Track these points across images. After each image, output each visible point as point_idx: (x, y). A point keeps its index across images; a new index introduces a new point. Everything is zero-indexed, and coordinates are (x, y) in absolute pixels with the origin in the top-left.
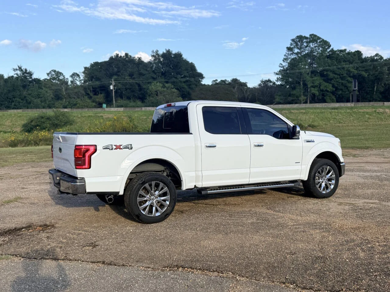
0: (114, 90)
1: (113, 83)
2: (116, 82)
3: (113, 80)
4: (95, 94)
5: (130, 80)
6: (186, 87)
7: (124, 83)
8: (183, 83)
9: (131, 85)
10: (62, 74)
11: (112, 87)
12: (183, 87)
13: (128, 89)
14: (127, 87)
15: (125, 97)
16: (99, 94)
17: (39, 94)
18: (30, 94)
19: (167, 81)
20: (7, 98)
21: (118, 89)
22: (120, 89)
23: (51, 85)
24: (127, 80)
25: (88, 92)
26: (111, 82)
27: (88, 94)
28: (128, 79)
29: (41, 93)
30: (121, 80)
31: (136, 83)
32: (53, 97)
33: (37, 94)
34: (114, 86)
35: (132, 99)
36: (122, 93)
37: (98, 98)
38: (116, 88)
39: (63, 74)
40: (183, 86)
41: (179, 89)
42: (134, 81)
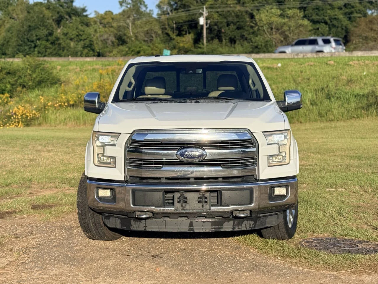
0: (207, 25)
1: (204, 13)
2: (210, 10)
3: (205, 7)
4: (180, 35)
5: (235, 5)
6: (341, 17)
7: (224, 13)
8: (336, 10)
9: (237, 16)
10: (142, 3)
11: (202, 21)
12: (336, 17)
13: (232, 24)
14: (230, 19)
15: (225, 39)
16: (186, 34)
17: (81, 33)
18: (66, 34)
19: (305, 6)
20: (28, 40)
21: (213, 23)
22: (216, 24)
23: (111, 21)
24: (230, 7)
25: (166, 31)
26: (201, 11)
27: (168, 34)
28: (232, 5)
29: (84, 31)
30: (219, 7)
31: (247, 12)
32: (114, 39)
33: (77, 34)
34: (207, 19)
35: (237, 42)
36: (220, 31)
37: (183, 41)
38: (209, 22)
39: (144, 2)
40: (336, 15)
41: (329, 22)
42: (243, 9)
